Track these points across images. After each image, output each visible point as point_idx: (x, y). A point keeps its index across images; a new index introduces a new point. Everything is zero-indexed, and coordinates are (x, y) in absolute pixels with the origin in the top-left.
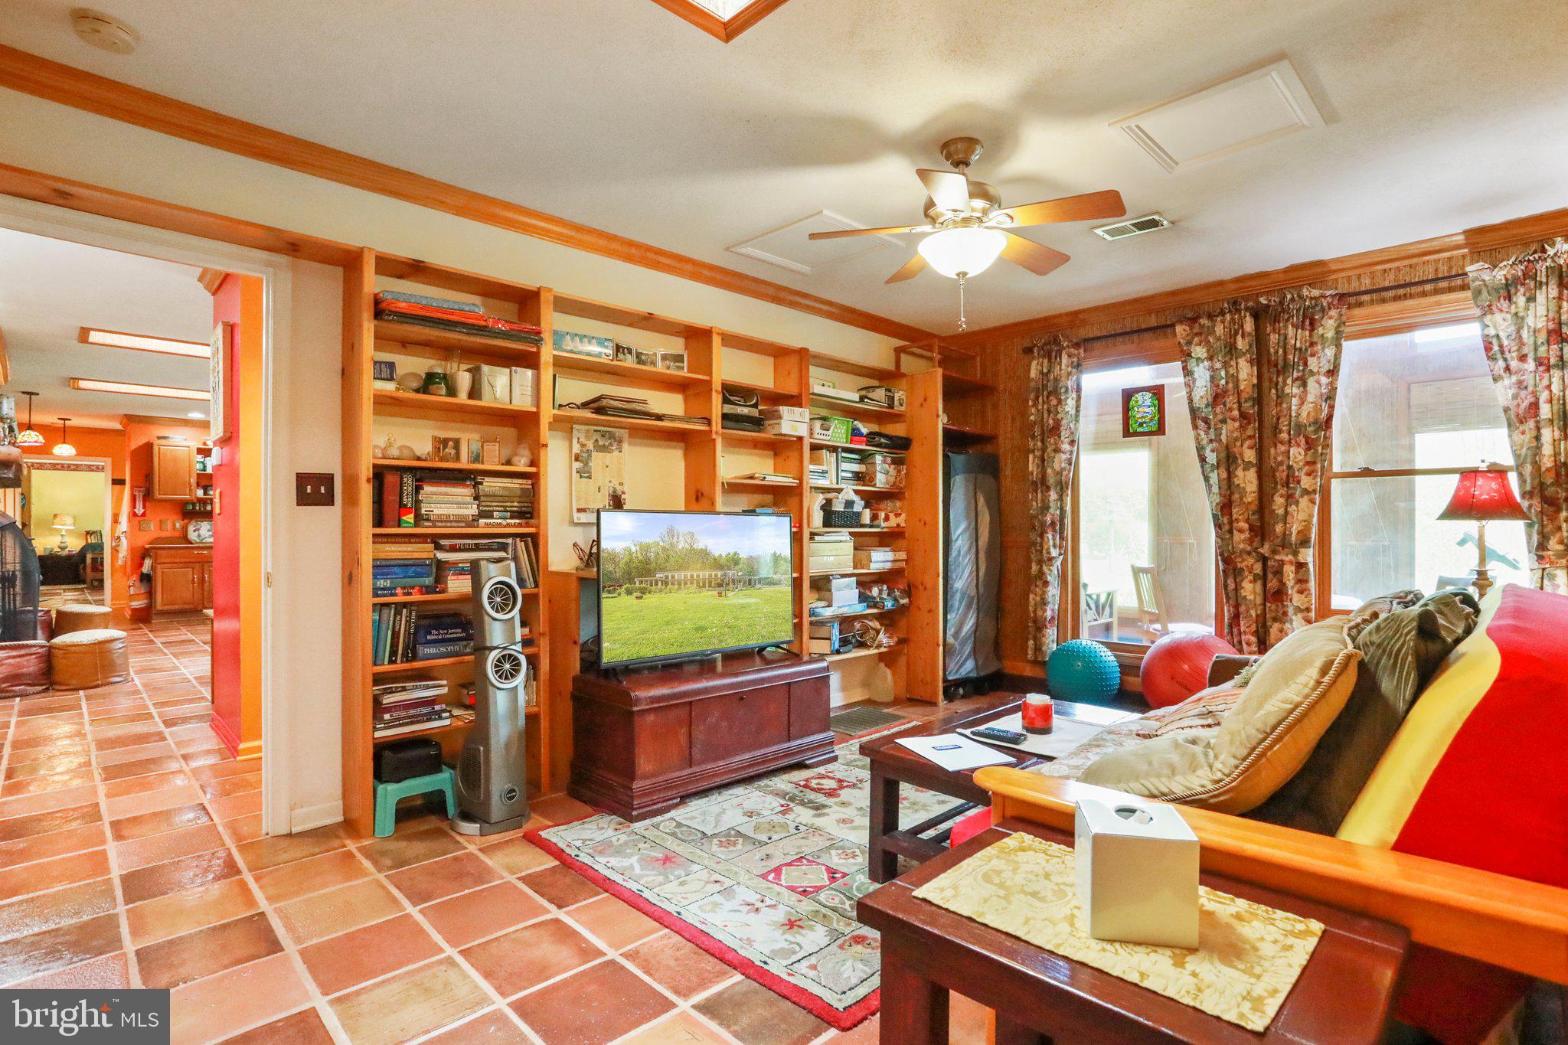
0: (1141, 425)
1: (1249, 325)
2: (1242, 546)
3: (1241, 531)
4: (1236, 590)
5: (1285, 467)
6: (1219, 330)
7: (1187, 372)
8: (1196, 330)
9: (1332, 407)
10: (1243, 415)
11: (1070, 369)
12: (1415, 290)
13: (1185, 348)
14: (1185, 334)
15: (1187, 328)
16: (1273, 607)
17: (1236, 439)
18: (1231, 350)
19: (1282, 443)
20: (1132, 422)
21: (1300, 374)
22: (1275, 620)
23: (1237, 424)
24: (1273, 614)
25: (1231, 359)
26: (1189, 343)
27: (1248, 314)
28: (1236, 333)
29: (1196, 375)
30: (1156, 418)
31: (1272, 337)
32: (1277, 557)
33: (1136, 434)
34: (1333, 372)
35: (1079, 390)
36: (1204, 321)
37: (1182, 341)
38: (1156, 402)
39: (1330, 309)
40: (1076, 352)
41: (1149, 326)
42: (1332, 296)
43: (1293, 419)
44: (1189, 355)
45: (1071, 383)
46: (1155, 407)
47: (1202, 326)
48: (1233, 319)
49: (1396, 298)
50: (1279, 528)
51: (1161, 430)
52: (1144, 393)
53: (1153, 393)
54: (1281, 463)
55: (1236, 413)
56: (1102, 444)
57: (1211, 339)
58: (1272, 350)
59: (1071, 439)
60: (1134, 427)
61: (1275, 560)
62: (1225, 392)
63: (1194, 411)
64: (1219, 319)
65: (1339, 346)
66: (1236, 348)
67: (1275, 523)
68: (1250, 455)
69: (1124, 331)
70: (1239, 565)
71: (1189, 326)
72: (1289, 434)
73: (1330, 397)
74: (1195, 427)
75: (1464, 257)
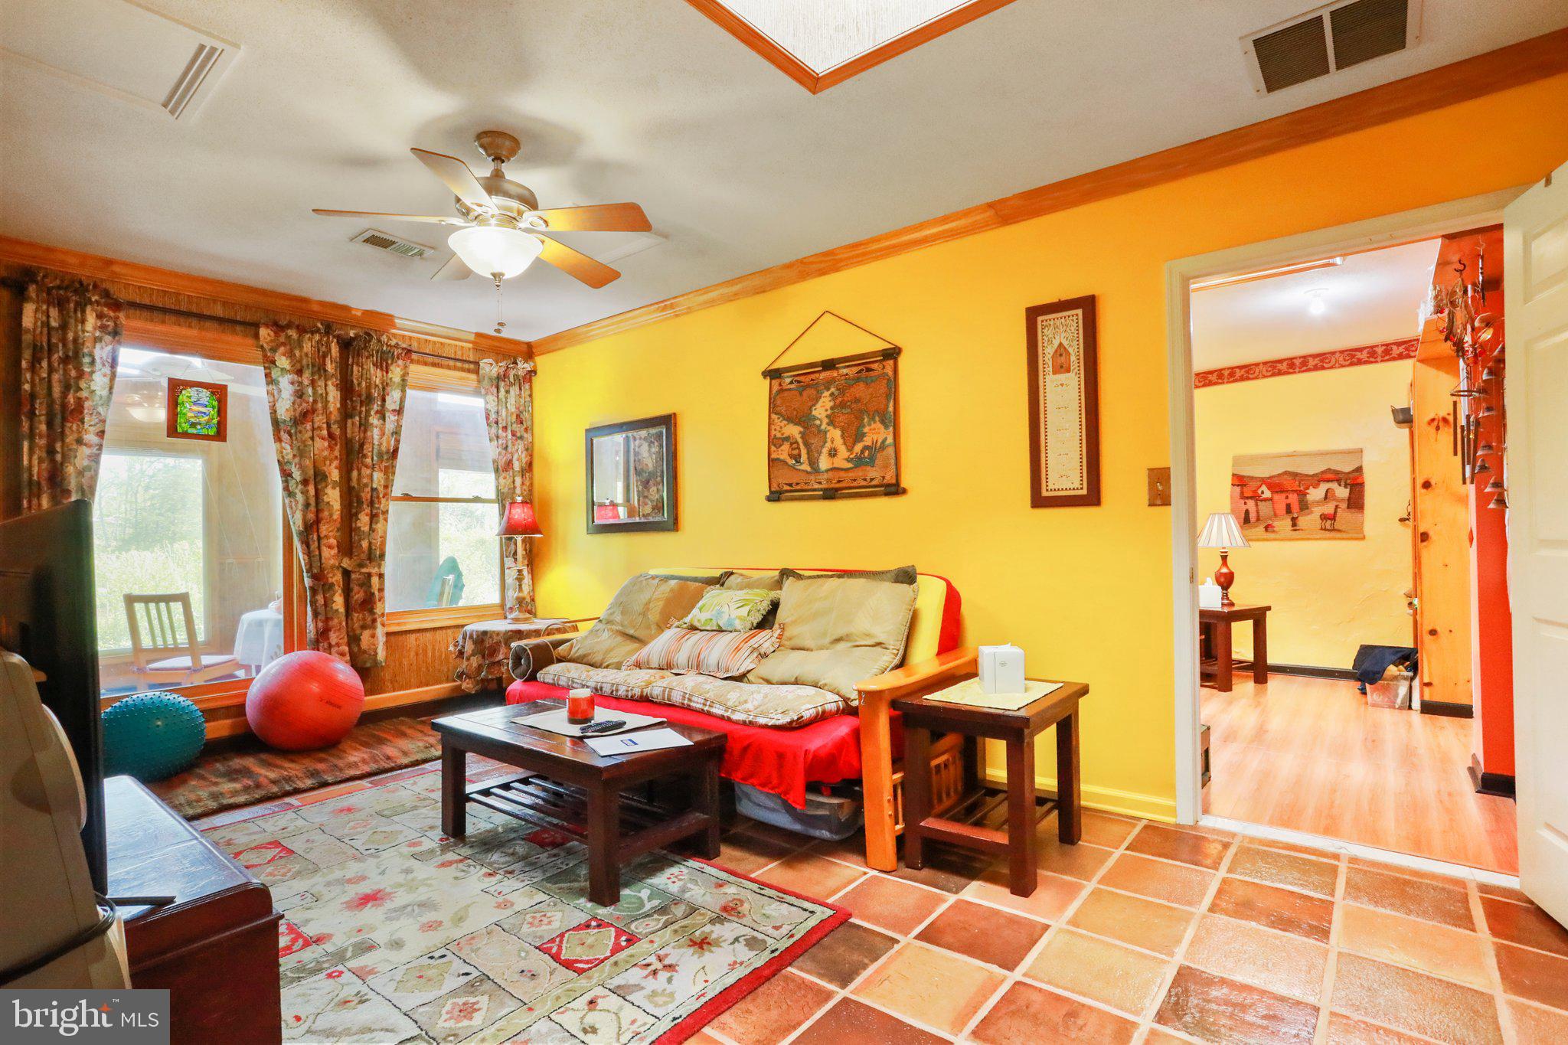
0: (193, 425)
1: (335, 350)
2: (332, 562)
3: (330, 547)
4: (326, 605)
5: (369, 489)
6: (307, 347)
7: (270, 380)
8: (282, 339)
9: (398, 441)
10: (331, 435)
11: (98, 334)
12: (445, 362)
13: (269, 354)
14: (269, 339)
15: (272, 333)
16: (361, 616)
17: (325, 458)
18: (320, 369)
19: (367, 467)
20: (180, 420)
21: (379, 408)
22: (364, 627)
23: (326, 444)
24: (361, 623)
25: (320, 378)
26: (274, 350)
27: (335, 340)
28: (324, 357)
29: (281, 385)
30: (215, 421)
31: (355, 368)
32: (364, 570)
33: (186, 435)
34: (399, 412)
35: (114, 364)
36: (293, 333)
37: (265, 345)
38: (216, 403)
39: (398, 358)
40: (112, 314)
41: (213, 314)
42: (403, 349)
43: (376, 447)
44: (273, 362)
45: (101, 352)
46: (213, 407)
47: (289, 337)
48: (321, 340)
49: (434, 365)
50: (365, 544)
51: (221, 435)
52: (200, 389)
53: (212, 392)
54: (366, 485)
55: (325, 432)
56: (138, 441)
57: (297, 353)
58: (355, 381)
59: (99, 428)
60: (183, 426)
61: (361, 573)
62: (314, 411)
63: (276, 423)
64: (308, 336)
65: (403, 391)
66: (325, 370)
67: (360, 540)
68: (335, 475)
69: (177, 308)
70: (330, 580)
71: (275, 333)
72: (372, 459)
73: (397, 433)
74: (278, 439)
75: (469, 349)
